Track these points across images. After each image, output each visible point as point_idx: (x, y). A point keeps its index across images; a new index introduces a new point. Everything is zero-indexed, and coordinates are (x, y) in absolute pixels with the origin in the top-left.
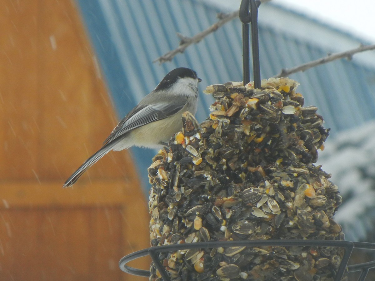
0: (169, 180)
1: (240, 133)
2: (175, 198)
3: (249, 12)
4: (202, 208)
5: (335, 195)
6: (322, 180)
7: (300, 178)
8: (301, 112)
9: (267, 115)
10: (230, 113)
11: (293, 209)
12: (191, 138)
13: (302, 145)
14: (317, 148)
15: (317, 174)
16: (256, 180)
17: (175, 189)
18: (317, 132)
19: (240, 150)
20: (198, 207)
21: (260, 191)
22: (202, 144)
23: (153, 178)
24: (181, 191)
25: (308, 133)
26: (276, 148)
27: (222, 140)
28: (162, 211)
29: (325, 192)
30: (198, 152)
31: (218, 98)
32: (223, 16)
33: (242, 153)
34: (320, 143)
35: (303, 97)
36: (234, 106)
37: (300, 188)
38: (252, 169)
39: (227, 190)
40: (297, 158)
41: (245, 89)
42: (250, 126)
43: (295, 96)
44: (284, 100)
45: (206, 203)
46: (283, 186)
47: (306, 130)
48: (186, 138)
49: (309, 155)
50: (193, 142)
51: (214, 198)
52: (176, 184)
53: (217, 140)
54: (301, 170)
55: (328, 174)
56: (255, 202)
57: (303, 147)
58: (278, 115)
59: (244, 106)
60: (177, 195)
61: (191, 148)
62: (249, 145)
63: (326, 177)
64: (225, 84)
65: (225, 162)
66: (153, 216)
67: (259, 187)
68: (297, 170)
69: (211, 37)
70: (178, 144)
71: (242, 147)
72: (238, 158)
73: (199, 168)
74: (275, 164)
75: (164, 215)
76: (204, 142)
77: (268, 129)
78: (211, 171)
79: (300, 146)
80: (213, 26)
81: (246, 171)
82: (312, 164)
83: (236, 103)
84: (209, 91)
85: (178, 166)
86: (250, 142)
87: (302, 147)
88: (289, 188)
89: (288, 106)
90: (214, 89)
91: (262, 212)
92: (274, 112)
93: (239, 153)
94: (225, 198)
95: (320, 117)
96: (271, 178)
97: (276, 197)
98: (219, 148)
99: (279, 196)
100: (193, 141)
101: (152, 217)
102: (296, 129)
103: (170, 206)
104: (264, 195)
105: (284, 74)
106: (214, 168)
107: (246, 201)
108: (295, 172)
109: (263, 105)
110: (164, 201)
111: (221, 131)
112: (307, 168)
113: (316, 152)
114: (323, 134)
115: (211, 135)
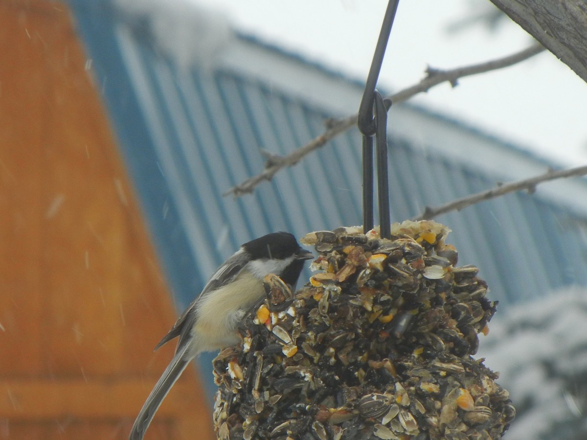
0: (245, 379)
1: (357, 308)
2: (254, 408)
3: (374, 117)
4: (296, 424)
5: (503, 405)
6: (485, 382)
7: (450, 379)
8: (453, 275)
9: (399, 280)
10: (342, 277)
11: (438, 427)
12: (281, 315)
13: (454, 326)
14: (477, 332)
15: (477, 371)
16: (380, 381)
17: (255, 394)
18: (477, 307)
19: (357, 334)
20: (290, 423)
21: (387, 399)
22: (298, 324)
23: (221, 376)
24: (264, 397)
25: (464, 308)
26: (413, 332)
27: (328, 318)
28: (233, 429)
29: (488, 401)
30: (291, 337)
31: (324, 252)
32: (333, 124)
33: (359, 339)
34: (482, 324)
35: (456, 251)
36: (349, 265)
37: (449, 394)
38: (376, 364)
39: (336, 397)
40: (446, 348)
41: (366, 239)
42: (373, 297)
43: (444, 249)
44: (426, 256)
45: (302, 416)
46: (423, 390)
47: (461, 304)
48: (273, 315)
49: (465, 342)
50: (283, 321)
51: (315, 409)
52: (256, 386)
53: (321, 319)
54: (451, 366)
55: (494, 372)
56: (378, 416)
57: (455, 331)
58: (417, 280)
59: (364, 266)
60: (257, 404)
61: (281, 331)
62: (371, 326)
63: (490, 377)
64: (334, 231)
65: (333, 353)
66: (220, 435)
67: (385, 392)
68: (445, 366)
69: (312, 157)
70: (260, 323)
71: (360, 329)
72: (354, 346)
73: (292, 361)
74: (411, 356)
75: (237, 434)
76: (301, 322)
77: (401, 301)
78: (311, 366)
79: (451, 328)
80: (318, 138)
81: (366, 367)
82: (470, 357)
83: (351, 261)
84: (309, 241)
85: (259, 358)
86: (372, 322)
87: (453, 330)
88: (433, 395)
89: (433, 266)
90: (318, 238)
91: (390, 431)
92: (410, 276)
93: (355, 339)
94: (332, 410)
95: (481, 283)
96: (404, 379)
97: (412, 409)
98: (323, 331)
99: (417, 407)
100: (283, 319)
101: (219, 437)
102: (445, 303)
103: (247, 420)
104: (394, 406)
105: (429, 214)
106: (315, 361)
107: (365, 415)
108: (441, 369)
109: (393, 265)
110: (237, 412)
111: (327, 305)
112: (461, 364)
113: (476, 338)
114: (487, 309)
115: (312, 310)
